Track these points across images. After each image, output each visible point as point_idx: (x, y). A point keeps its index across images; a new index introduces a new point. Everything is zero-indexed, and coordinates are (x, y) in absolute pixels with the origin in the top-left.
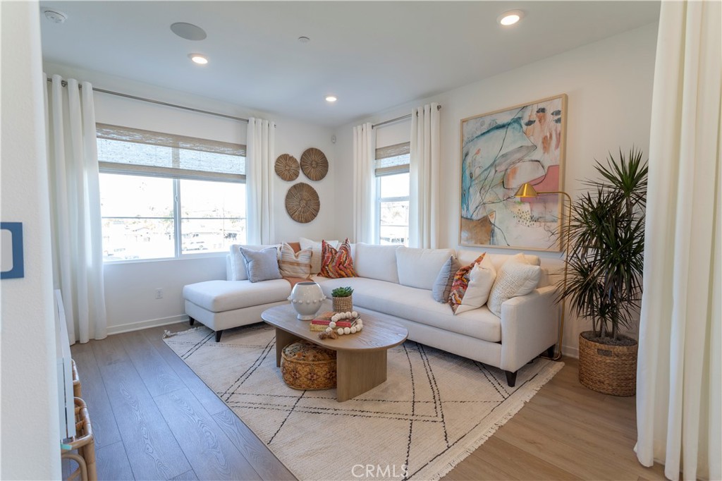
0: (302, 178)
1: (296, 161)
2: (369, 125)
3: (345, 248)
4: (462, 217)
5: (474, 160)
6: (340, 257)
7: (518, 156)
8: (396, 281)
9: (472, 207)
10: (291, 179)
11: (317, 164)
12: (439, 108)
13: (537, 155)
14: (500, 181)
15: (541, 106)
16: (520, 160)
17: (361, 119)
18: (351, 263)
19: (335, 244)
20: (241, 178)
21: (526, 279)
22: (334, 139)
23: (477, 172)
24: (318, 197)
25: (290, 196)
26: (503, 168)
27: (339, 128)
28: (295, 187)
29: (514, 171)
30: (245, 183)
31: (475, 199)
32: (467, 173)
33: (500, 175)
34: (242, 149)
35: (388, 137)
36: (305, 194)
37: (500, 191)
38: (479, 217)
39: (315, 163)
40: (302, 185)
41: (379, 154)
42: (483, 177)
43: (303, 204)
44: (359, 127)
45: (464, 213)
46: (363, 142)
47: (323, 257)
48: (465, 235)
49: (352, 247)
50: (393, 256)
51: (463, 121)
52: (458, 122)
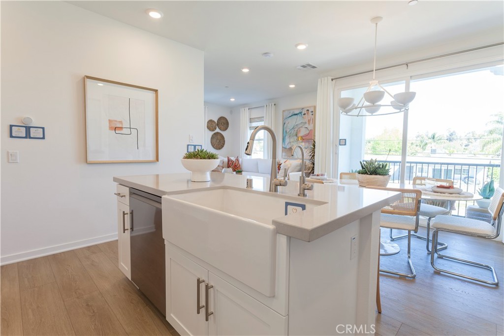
0: (217, 130)
1: (215, 123)
2: (247, 108)
3: (237, 160)
4: (283, 147)
5: (287, 126)
6: (235, 163)
7: (301, 125)
8: (258, 172)
9: (286, 144)
10: (213, 131)
11: (224, 123)
12: (275, 105)
13: (307, 125)
14: (295, 134)
15: (308, 109)
16: (302, 127)
17: (244, 105)
18: (239, 166)
19: (233, 159)
21: (297, 166)
22: (231, 112)
23: (288, 130)
24: (224, 138)
25: (212, 138)
26: (296, 130)
27: (233, 109)
28: (215, 134)
29: (300, 131)
31: (287, 140)
32: (285, 131)
33: (295, 132)
35: (255, 114)
36: (219, 137)
37: (296, 138)
38: (289, 147)
39: (223, 123)
40: (218, 133)
41: (251, 120)
42: (290, 132)
43: (218, 141)
44: (243, 109)
45: (284, 146)
46: (245, 115)
47: (228, 163)
48: (284, 154)
49: (240, 160)
50: (257, 162)
51: (283, 111)
52: (282, 111)
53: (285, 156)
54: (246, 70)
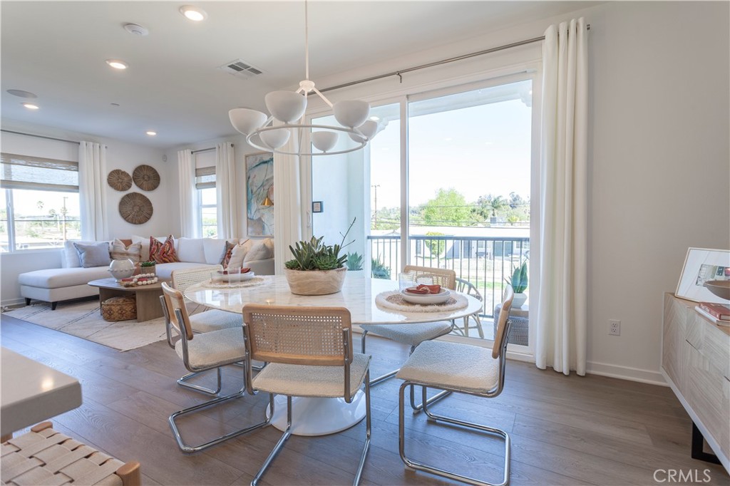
0: (134, 189)
1: (128, 175)
2: (188, 152)
3: (170, 242)
4: (248, 218)
5: (253, 182)
6: (164, 248)
8: (205, 262)
9: (253, 212)
10: (123, 189)
11: (149, 177)
12: (232, 145)
14: (265, 195)
17: (184, 146)
18: (173, 252)
19: (162, 240)
20: (75, 189)
21: (259, 250)
22: (165, 158)
23: (255, 189)
24: (150, 204)
25: (123, 203)
26: (267, 187)
27: (167, 152)
28: (127, 195)
30: (78, 192)
31: (254, 207)
32: (250, 189)
33: (266, 192)
34: (74, 165)
35: (204, 161)
36: (138, 201)
38: (257, 218)
39: (147, 176)
40: (135, 194)
41: (198, 172)
42: (257, 193)
43: (136, 209)
44: (182, 152)
45: (249, 215)
46: (185, 163)
47: (151, 248)
48: (250, 229)
49: (176, 242)
50: (202, 244)
51: (246, 156)
52: (244, 157)
53: (251, 233)
54: (118, 66)
